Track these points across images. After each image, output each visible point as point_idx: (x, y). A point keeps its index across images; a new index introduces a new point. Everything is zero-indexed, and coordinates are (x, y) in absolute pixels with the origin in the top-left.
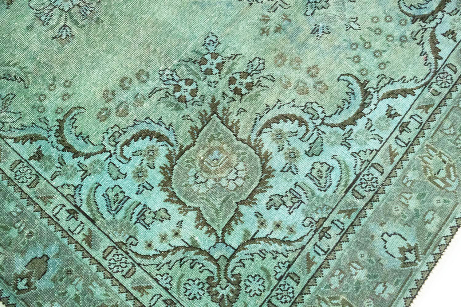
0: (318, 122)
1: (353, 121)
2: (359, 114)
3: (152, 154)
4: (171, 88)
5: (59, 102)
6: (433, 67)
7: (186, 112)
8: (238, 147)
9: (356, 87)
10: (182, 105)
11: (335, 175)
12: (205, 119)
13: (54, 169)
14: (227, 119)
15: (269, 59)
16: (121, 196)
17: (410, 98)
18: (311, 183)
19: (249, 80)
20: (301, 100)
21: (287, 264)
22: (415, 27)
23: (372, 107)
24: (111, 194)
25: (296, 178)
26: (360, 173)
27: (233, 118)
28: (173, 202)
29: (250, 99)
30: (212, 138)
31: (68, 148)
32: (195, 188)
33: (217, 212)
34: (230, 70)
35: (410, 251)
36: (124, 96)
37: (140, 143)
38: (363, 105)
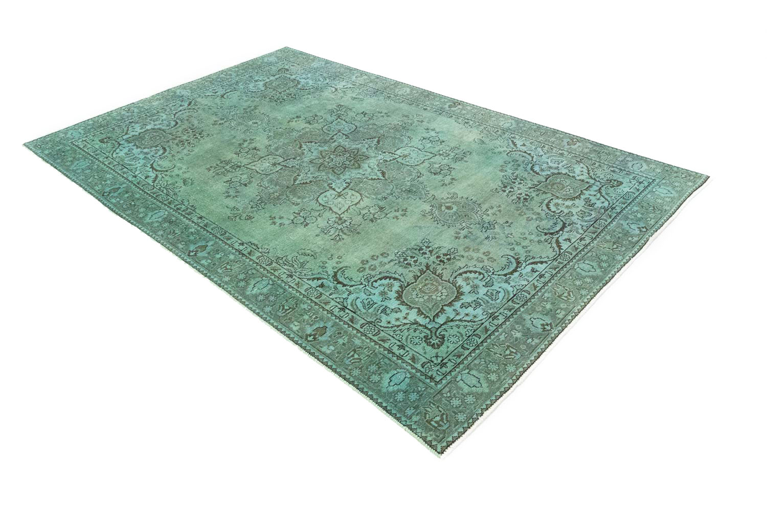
0: (490, 274)
1: (512, 273)
2: (515, 271)
3: (391, 286)
4: (402, 260)
5: (335, 265)
6: (558, 253)
7: (411, 269)
8: (442, 283)
9: (513, 260)
10: (409, 266)
11: (501, 295)
12: (422, 272)
13: (331, 291)
14: (436, 272)
15: (461, 249)
16: (371, 303)
17: (545, 265)
18: (487, 298)
19: (448, 257)
20: (481, 265)
21: (473, 330)
22: (547, 237)
23: (523, 268)
24: (366, 302)
25: (477, 296)
26: (516, 294)
27: (439, 271)
28: (403, 305)
29: (450, 264)
30: (427, 279)
31: (339, 283)
32: (417, 300)
33: (430, 310)
34: (437, 253)
35: (547, 325)
36: (374, 262)
37: (383, 281)
38: (517, 267)
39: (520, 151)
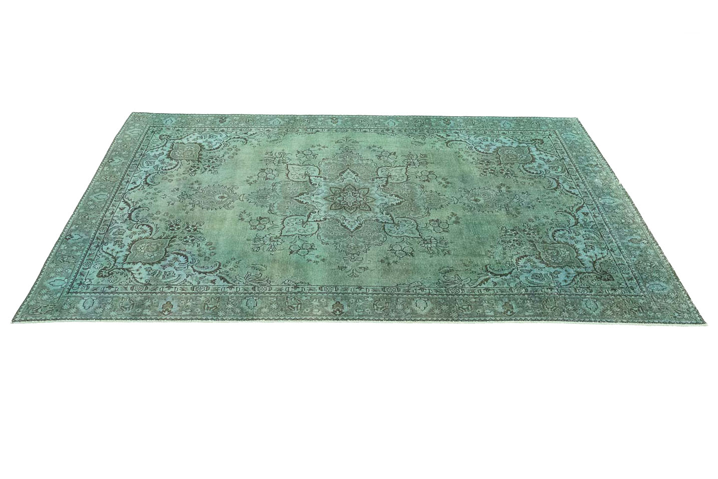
6: (124, 198)
9: (150, 183)
17: (129, 188)
20: (169, 174)
22: (138, 205)
25: (158, 160)
27: (191, 162)
30: (194, 156)
31: (239, 138)
34: (201, 170)
36: (232, 152)
37: (217, 146)
38: (146, 181)
39: (210, 272)
